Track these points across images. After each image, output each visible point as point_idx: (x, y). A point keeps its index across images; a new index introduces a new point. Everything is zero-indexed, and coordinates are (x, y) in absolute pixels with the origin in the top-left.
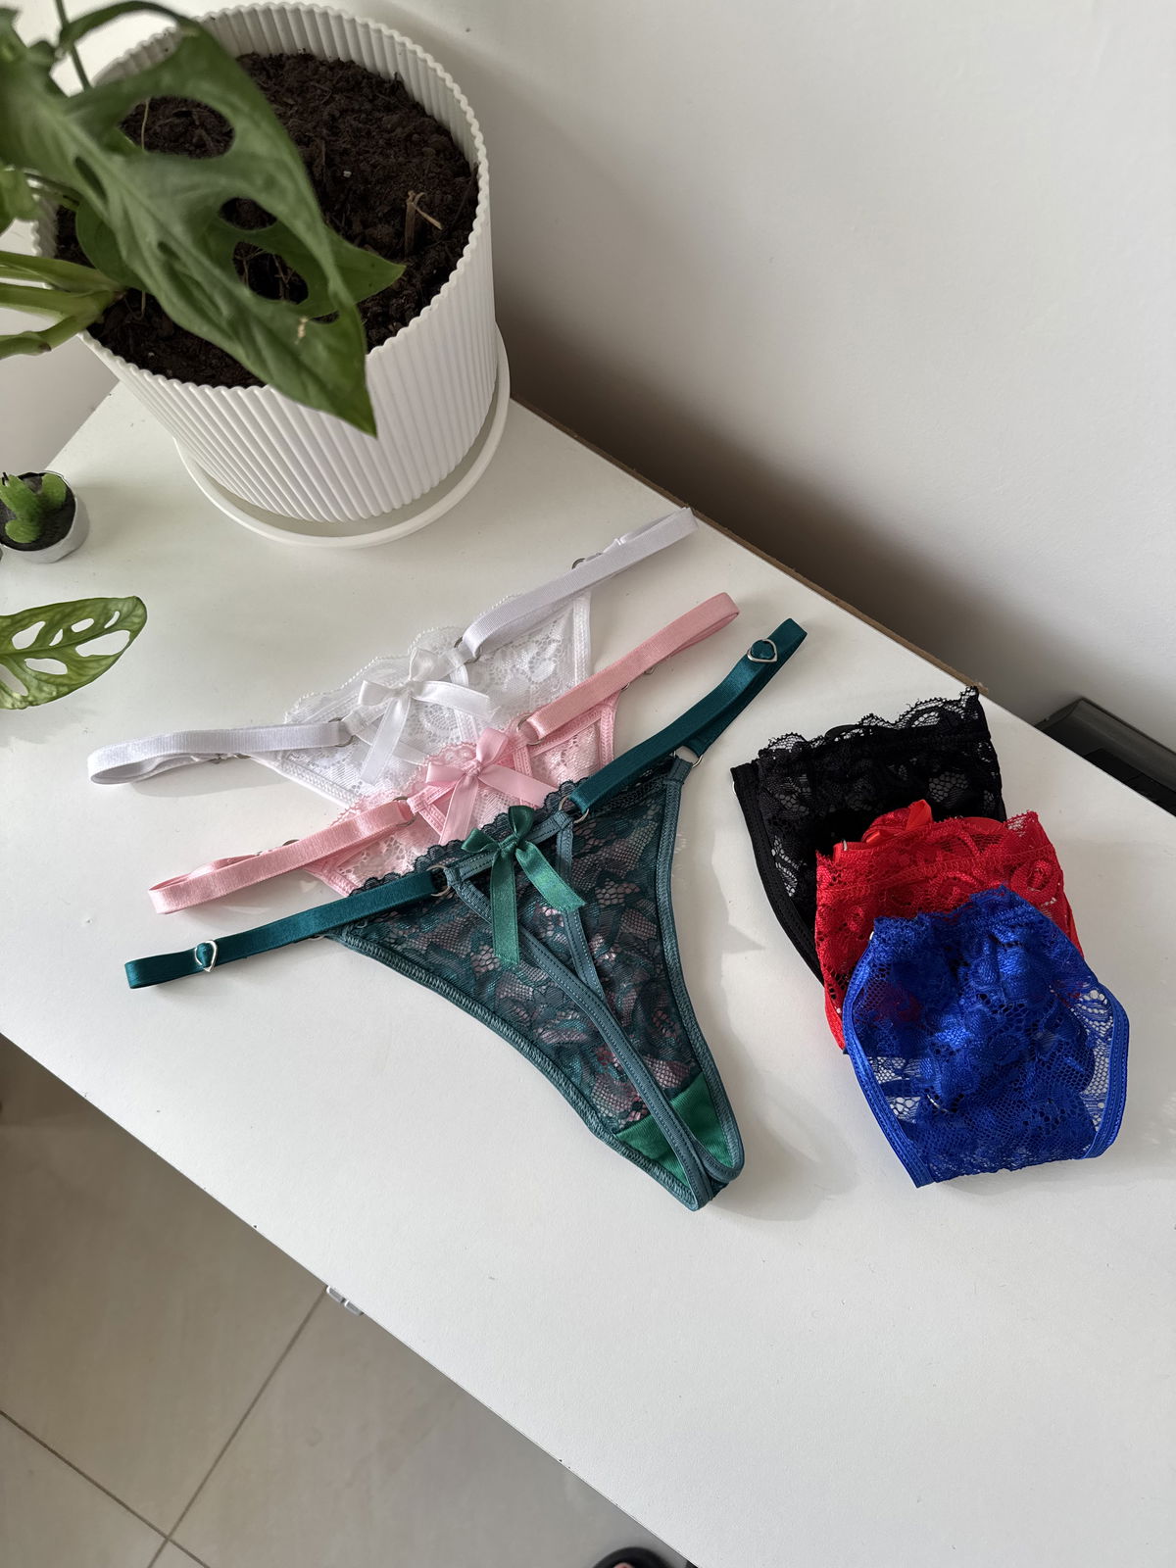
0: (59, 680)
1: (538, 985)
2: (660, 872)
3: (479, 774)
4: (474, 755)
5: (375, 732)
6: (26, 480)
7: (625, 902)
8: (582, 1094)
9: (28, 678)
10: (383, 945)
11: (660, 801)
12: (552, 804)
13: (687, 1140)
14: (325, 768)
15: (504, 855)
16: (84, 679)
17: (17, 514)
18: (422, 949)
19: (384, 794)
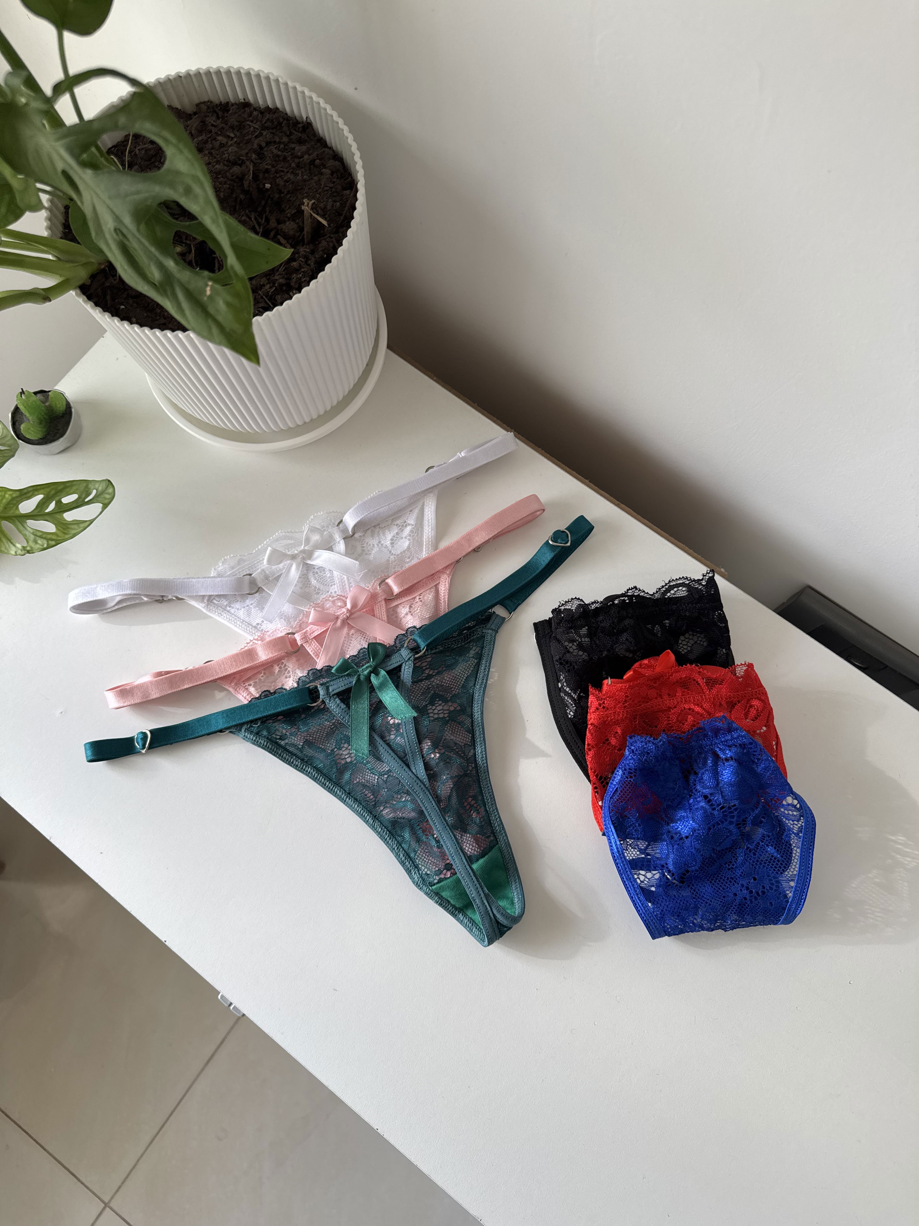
0: (49, 536)
1: (381, 775)
2: (476, 696)
3: (348, 618)
4: (345, 605)
5: (276, 585)
6: (39, 395)
7: (449, 716)
8: (409, 857)
9: (27, 533)
10: (270, 740)
11: (479, 644)
12: (400, 642)
13: (481, 892)
14: (238, 609)
15: (362, 678)
16: (67, 536)
17: (30, 418)
18: (299, 744)
19: (279, 630)
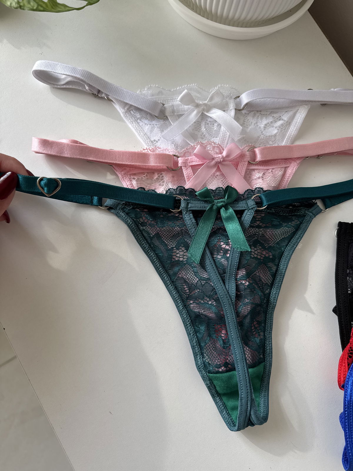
1: (201, 279)
2: (286, 254)
3: (220, 162)
4: (221, 153)
5: (177, 120)
7: (263, 260)
8: (200, 345)
10: (135, 222)
11: (300, 220)
12: (247, 195)
14: (146, 124)
15: (215, 207)
18: (152, 234)
19: (168, 150)
